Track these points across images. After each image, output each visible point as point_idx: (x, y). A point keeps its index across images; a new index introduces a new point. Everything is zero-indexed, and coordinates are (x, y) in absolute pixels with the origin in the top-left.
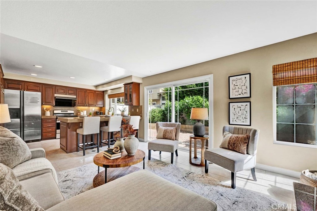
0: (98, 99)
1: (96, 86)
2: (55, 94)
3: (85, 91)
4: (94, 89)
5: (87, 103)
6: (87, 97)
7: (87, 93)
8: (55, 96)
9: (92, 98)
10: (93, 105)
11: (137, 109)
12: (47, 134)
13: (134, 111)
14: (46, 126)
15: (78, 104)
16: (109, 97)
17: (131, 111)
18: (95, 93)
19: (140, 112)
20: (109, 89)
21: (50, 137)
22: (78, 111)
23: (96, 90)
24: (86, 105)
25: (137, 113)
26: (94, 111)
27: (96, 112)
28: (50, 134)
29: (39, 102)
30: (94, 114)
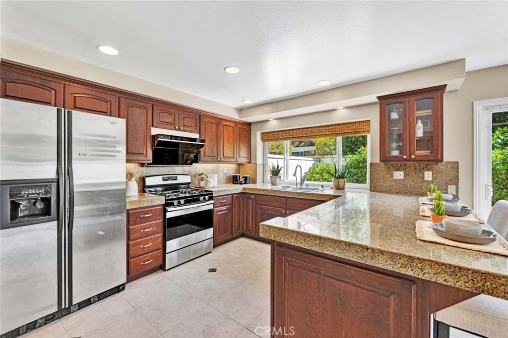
0: (240, 145)
1: (240, 110)
2: (153, 126)
3: (218, 121)
4: (235, 116)
5: (222, 156)
6: (222, 138)
7: (221, 128)
8: (153, 133)
9: (231, 139)
10: (232, 160)
11: (426, 173)
12: (141, 259)
13: (405, 178)
14: (138, 235)
15: (205, 156)
16: (265, 138)
17: (389, 176)
18: (235, 128)
19: (444, 182)
20: (275, 118)
21: (150, 267)
22: (201, 177)
23: (239, 119)
24: (221, 160)
25: (425, 184)
26: (227, 175)
27: (233, 176)
28: (149, 258)
29: (119, 152)
30: (228, 182)
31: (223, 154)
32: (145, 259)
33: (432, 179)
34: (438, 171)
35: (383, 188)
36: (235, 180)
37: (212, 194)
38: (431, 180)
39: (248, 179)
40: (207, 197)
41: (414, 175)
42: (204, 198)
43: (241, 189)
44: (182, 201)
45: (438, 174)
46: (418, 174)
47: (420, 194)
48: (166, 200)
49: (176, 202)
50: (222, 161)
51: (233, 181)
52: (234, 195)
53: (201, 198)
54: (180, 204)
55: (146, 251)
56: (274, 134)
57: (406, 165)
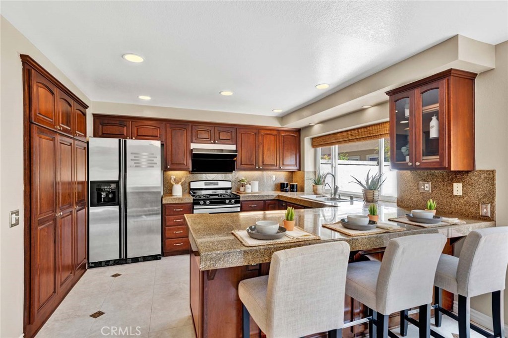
0: (285, 152)
1: (282, 118)
2: (192, 142)
3: (256, 132)
4: (277, 125)
5: (261, 163)
6: (261, 147)
8: (192, 148)
9: (272, 148)
10: (274, 168)
11: (455, 185)
12: (173, 241)
13: (432, 191)
14: (172, 223)
15: (241, 164)
16: (315, 144)
17: (416, 188)
18: (278, 136)
19: (476, 197)
20: (316, 122)
21: (181, 249)
22: (241, 184)
23: (280, 126)
24: (259, 167)
25: (454, 200)
26: (276, 182)
27: (281, 183)
28: (180, 241)
29: (156, 164)
30: (276, 189)
31: (263, 162)
32: (177, 242)
33: (463, 193)
34: (470, 183)
35: (410, 203)
36: (282, 187)
37: (239, 198)
38: (461, 194)
39: (295, 186)
40: (233, 201)
41: (442, 188)
42: (230, 201)
43: (275, 196)
44: (208, 202)
45: (469, 187)
46: (447, 186)
47: (449, 213)
48: (194, 200)
49: (202, 202)
50: (261, 169)
51: (281, 188)
52: (267, 201)
53: (227, 201)
54: (205, 204)
55: (178, 236)
56: (321, 139)
57: (433, 175)
